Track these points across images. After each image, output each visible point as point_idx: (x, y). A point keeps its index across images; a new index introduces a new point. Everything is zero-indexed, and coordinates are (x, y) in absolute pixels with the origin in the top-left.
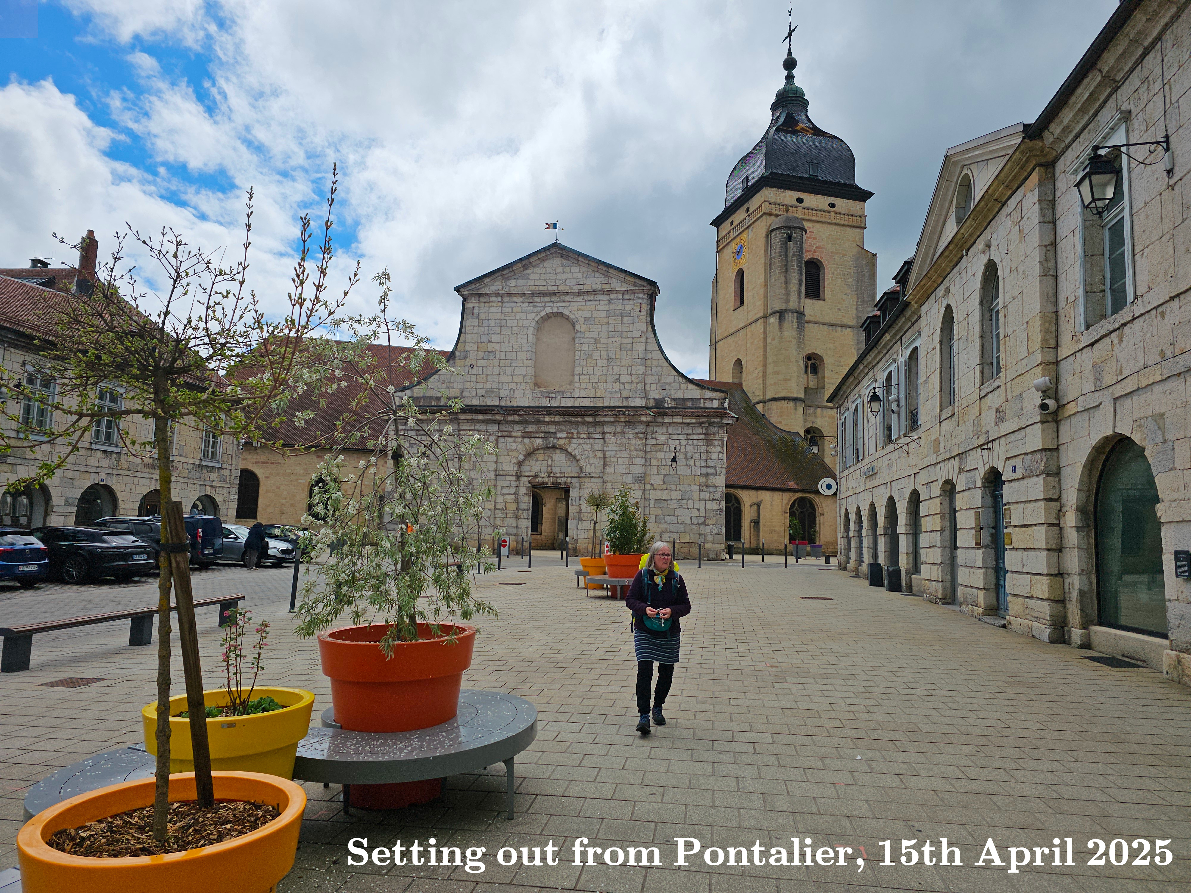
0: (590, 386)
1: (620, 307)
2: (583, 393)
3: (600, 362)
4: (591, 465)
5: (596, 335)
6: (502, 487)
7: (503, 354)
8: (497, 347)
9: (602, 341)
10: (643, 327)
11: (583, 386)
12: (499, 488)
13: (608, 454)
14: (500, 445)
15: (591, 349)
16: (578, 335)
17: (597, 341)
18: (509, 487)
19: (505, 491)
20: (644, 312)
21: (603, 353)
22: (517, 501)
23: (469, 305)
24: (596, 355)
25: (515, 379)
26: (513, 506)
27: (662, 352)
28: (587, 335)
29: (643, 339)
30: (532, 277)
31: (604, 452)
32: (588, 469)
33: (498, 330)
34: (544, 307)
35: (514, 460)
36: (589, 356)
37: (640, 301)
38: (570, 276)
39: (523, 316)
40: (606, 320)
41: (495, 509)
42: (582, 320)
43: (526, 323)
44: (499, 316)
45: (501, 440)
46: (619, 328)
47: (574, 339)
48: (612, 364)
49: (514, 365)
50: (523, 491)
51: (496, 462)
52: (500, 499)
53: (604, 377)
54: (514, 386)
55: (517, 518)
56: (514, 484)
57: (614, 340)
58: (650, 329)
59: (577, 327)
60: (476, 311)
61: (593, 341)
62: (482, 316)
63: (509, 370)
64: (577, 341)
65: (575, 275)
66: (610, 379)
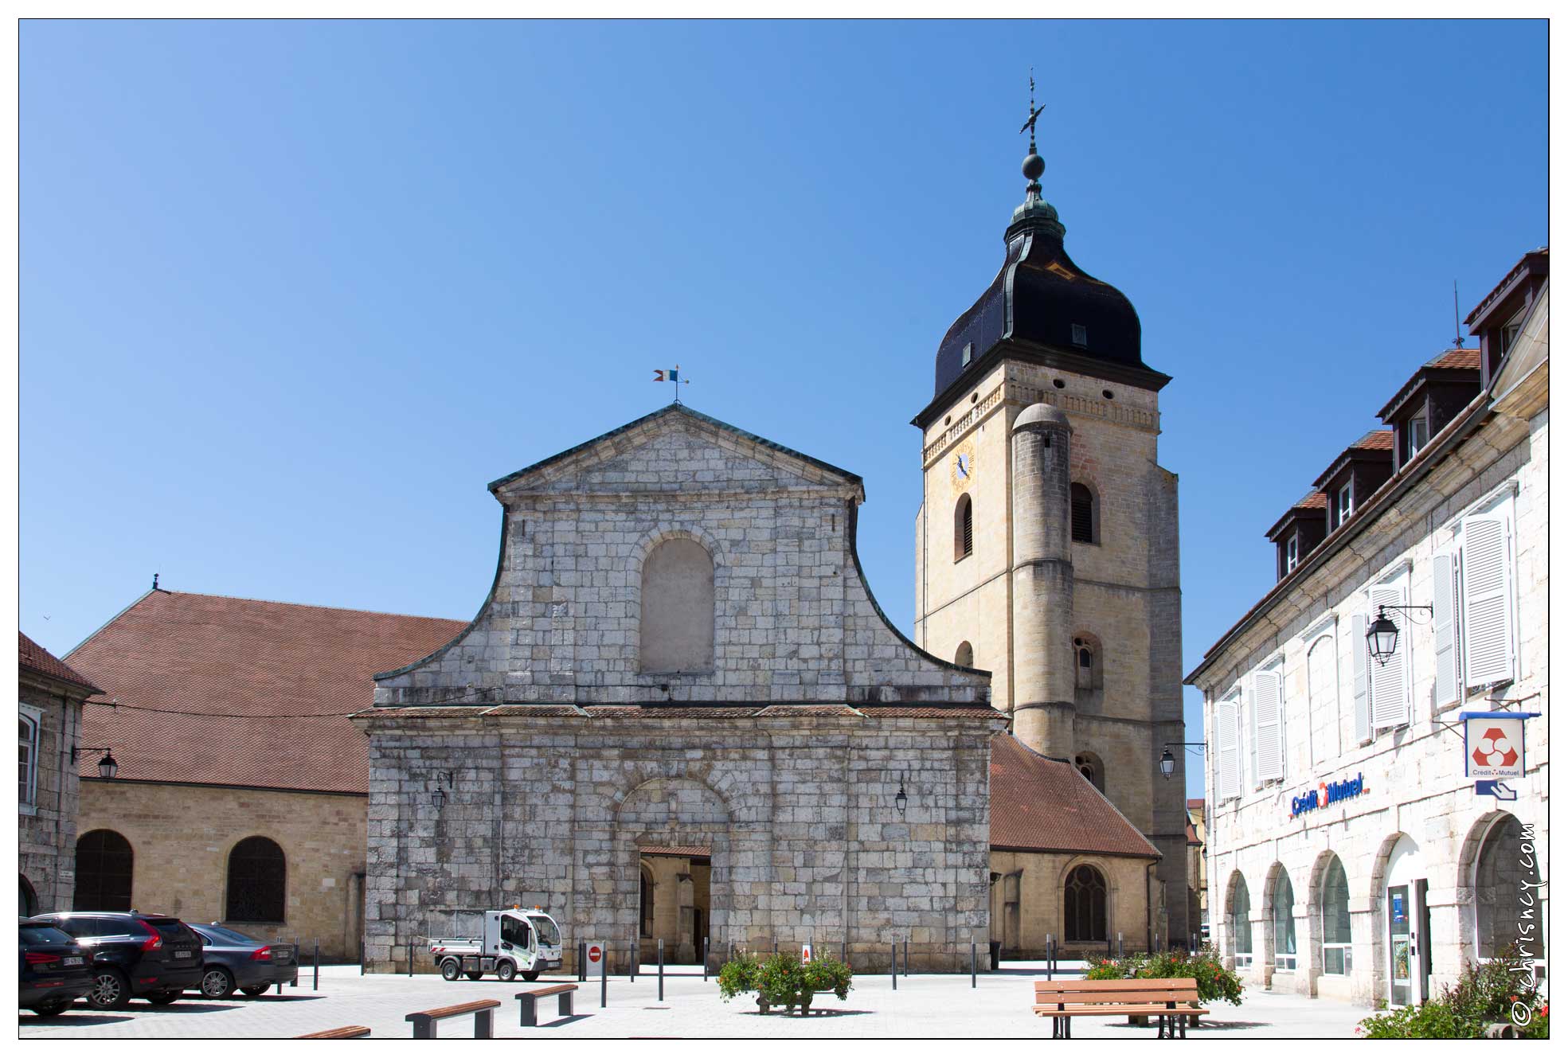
0: (744, 665)
1: (796, 522)
2: (732, 678)
3: (762, 622)
4: (749, 809)
5: (752, 572)
6: (586, 853)
7: (582, 607)
8: (570, 594)
9: (766, 582)
10: (838, 557)
11: (732, 664)
12: (580, 855)
13: (781, 788)
14: (580, 776)
15: (744, 598)
16: (720, 572)
17: (755, 582)
18: (598, 852)
19: (591, 859)
20: (840, 529)
21: (768, 605)
22: (611, 876)
23: (517, 517)
24: (754, 608)
25: (605, 653)
26: (606, 887)
27: (874, 603)
28: (737, 572)
29: (840, 580)
30: (635, 466)
31: (773, 785)
32: (743, 815)
33: (570, 563)
34: (656, 521)
35: (607, 803)
36: (742, 611)
37: (832, 510)
38: (702, 465)
39: (618, 537)
40: (770, 545)
41: (575, 892)
42: (726, 545)
43: (624, 550)
44: (572, 537)
45: (581, 764)
46: (795, 558)
47: (712, 580)
48: (785, 624)
49: (602, 627)
50: (623, 858)
51: (573, 807)
52: (583, 874)
53: (769, 649)
54: (603, 666)
55: (614, 907)
56: (606, 845)
57: (786, 581)
58: (850, 562)
59: (718, 558)
60: (529, 528)
61: (747, 583)
62: (542, 538)
63: (594, 636)
64: (718, 583)
65: (712, 464)
66: (781, 651)
